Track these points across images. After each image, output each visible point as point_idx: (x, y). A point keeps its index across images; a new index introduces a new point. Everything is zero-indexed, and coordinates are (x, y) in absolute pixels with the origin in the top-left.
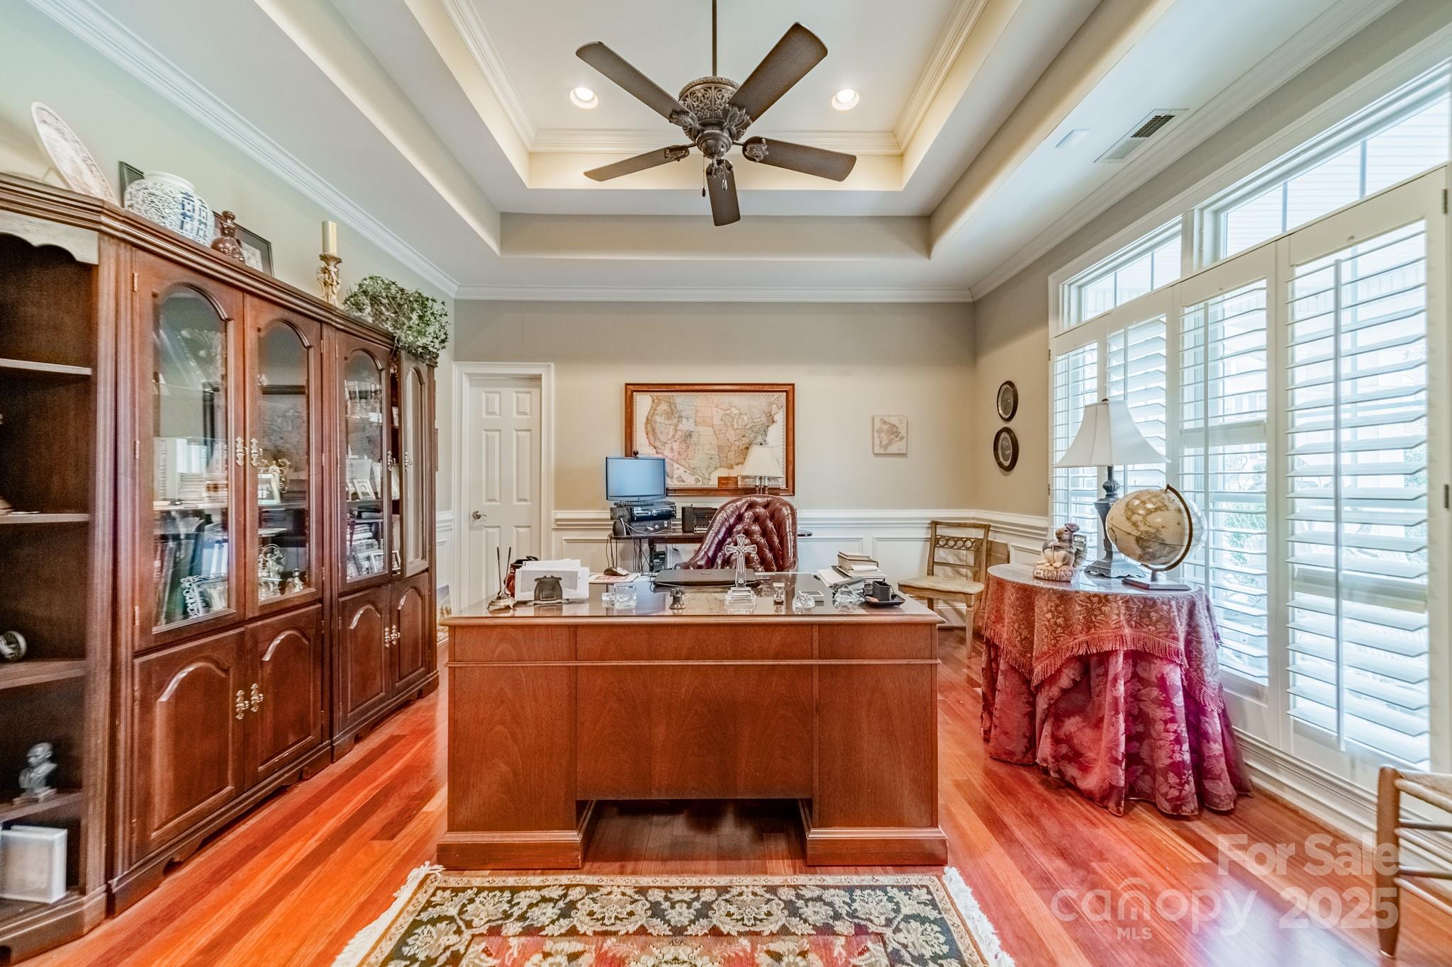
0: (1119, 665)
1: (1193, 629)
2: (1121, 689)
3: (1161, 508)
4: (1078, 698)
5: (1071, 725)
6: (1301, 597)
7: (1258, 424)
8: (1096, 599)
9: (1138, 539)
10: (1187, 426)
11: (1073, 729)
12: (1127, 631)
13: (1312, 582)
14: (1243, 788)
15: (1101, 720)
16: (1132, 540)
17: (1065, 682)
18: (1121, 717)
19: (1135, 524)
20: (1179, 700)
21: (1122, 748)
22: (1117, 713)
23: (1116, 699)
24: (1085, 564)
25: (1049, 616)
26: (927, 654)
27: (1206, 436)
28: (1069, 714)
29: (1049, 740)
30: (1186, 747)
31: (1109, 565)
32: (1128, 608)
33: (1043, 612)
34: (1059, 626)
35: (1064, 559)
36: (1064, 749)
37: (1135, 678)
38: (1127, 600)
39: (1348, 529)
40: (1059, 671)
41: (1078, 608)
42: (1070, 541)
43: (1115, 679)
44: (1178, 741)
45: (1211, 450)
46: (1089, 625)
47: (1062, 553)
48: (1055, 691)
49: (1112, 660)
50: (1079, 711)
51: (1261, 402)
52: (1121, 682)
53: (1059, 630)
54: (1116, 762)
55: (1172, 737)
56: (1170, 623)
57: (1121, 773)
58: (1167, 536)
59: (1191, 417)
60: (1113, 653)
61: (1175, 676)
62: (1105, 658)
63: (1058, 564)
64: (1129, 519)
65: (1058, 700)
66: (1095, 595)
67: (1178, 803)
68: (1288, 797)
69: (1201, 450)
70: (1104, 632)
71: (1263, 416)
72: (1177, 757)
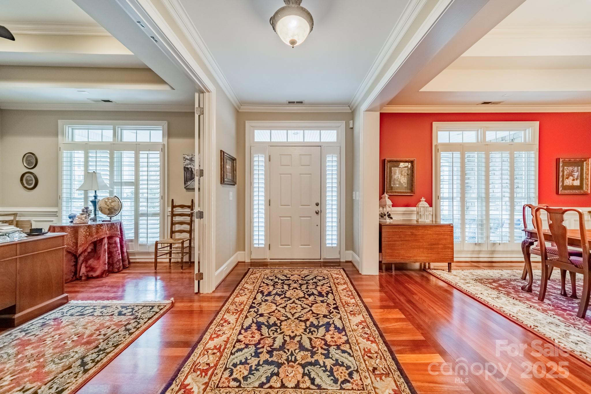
0: (106, 241)
1: (121, 229)
2: (106, 246)
3: (115, 201)
4: (92, 254)
5: (90, 262)
6: (141, 218)
7: (133, 182)
8: (99, 226)
9: (109, 209)
10: (115, 181)
11: (91, 262)
12: (108, 232)
13: (143, 215)
14: (129, 263)
15: (100, 257)
16: (107, 209)
17: (89, 250)
18: (107, 253)
19: (108, 206)
20: (119, 245)
21: (107, 260)
22: (105, 252)
23: (105, 249)
24: (90, 218)
25: (84, 233)
26: (62, 245)
27: (121, 184)
28: (89, 259)
29: (84, 268)
30: (120, 255)
31: (96, 218)
32: (108, 226)
33: (82, 232)
34: (87, 235)
35: (85, 217)
36: (88, 269)
37: (109, 243)
38: (107, 224)
39: (149, 204)
40: (87, 248)
41: (94, 229)
42: (87, 212)
43: (105, 244)
44: (119, 255)
45: (122, 187)
46: (97, 232)
47: (85, 215)
48: (86, 253)
49: (104, 240)
50: (93, 257)
51: (133, 178)
52: (106, 245)
53: (87, 236)
54: (105, 264)
55: (118, 254)
56: (117, 228)
57: (107, 266)
58: (116, 208)
59: (116, 179)
60: (104, 238)
61: (118, 240)
62: (102, 240)
63: (84, 219)
64: (106, 204)
65: (87, 256)
66: (99, 224)
67: (118, 269)
68: (138, 261)
69: (120, 187)
70: (101, 233)
71: (134, 181)
72: (119, 258)
